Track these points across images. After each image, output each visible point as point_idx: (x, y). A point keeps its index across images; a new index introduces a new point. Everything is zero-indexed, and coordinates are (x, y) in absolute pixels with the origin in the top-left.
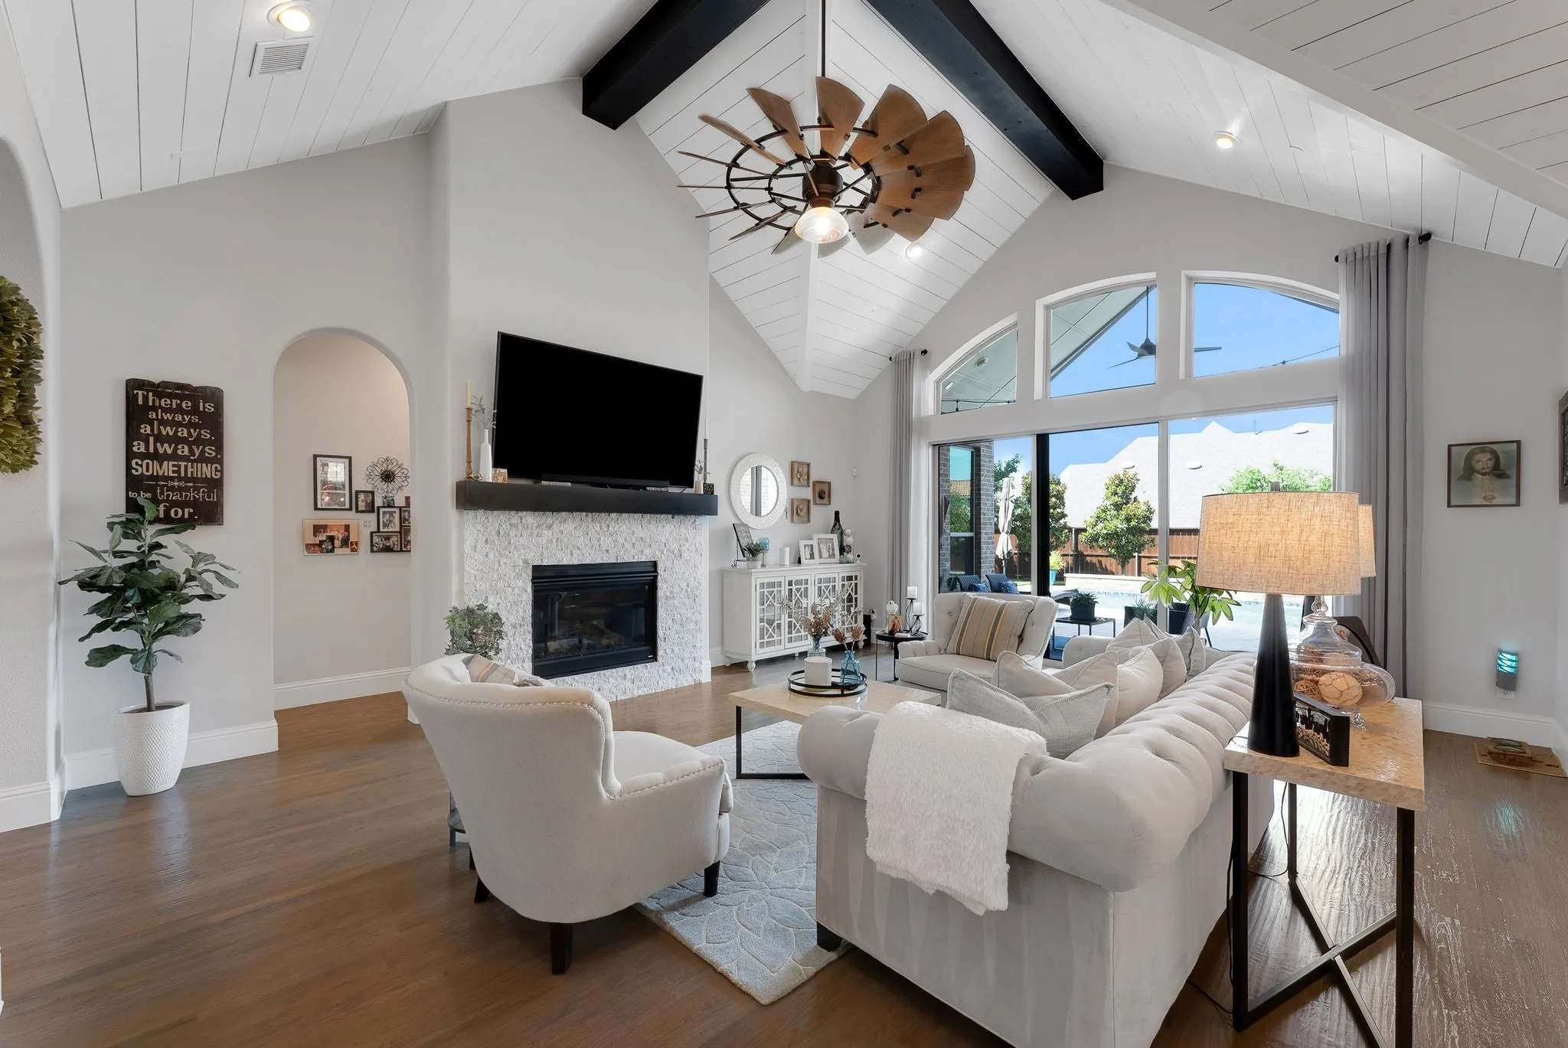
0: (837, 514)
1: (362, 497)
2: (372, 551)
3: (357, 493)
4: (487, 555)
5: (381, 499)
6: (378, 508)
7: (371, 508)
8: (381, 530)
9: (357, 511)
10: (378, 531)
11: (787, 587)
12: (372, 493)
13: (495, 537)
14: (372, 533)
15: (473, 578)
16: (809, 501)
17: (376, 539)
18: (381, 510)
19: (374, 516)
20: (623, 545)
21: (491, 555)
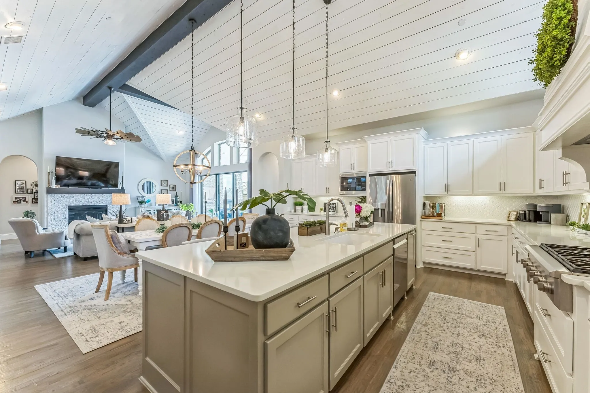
0: (177, 193)
1: (29, 190)
2: (33, 203)
3: (28, 189)
4: (55, 203)
5: (35, 191)
6: (34, 193)
7: (32, 193)
8: (35, 198)
9: (28, 193)
10: (34, 198)
11: (153, 211)
12: (33, 189)
13: (57, 199)
14: (32, 199)
15: (51, 208)
16: (168, 190)
17: (33, 200)
18: (35, 193)
19: (33, 195)
20: (96, 201)
21: (56, 203)
